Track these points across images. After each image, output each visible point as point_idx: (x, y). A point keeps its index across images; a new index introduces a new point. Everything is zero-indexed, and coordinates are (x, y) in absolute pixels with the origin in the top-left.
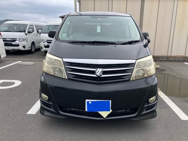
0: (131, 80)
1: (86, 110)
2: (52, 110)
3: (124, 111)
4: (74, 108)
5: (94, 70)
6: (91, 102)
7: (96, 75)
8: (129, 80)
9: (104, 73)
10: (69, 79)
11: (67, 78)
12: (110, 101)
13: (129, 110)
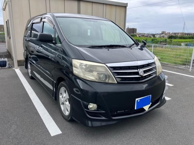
0: (157, 75)
1: (135, 109)
2: (104, 118)
4: (119, 111)
6: (140, 100)
7: (141, 75)
9: (145, 72)
10: (118, 83)
11: (116, 82)
12: (150, 96)
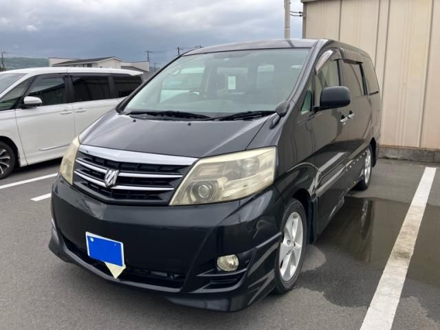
0: (171, 204)
1: (89, 254)
3: (165, 275)
5: (105, 171)
7: (105, 183)
8: (166, 205)
12: (122, 245)
13: (176, 276)
